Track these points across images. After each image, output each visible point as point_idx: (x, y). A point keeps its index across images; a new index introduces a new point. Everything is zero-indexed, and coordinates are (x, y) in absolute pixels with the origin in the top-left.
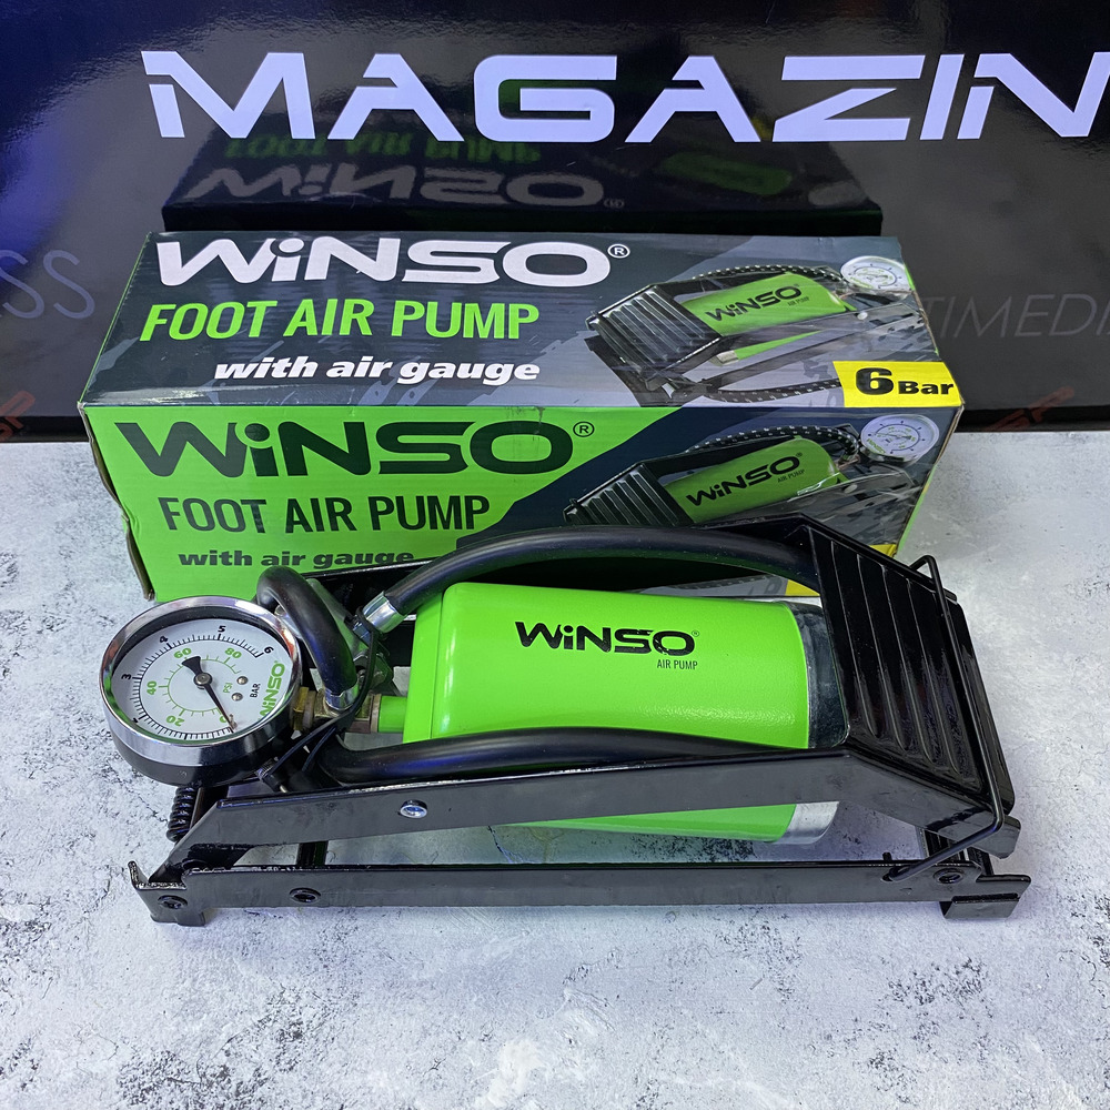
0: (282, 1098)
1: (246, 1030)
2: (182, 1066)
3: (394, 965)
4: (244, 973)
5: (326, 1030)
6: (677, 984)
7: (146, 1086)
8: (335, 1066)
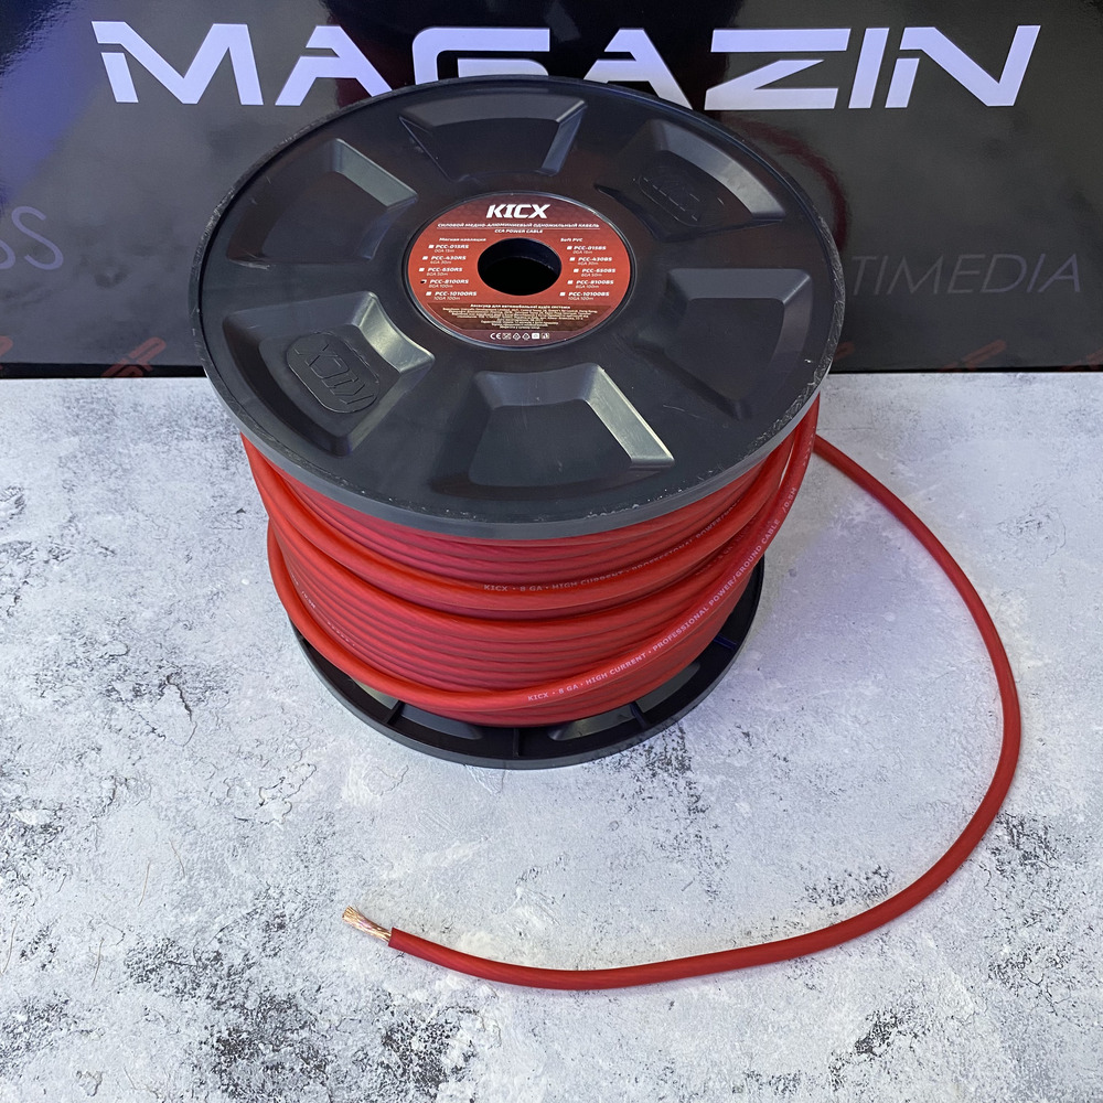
0: (268, 979)
1: (235, 922)
2: (181, 951)
3: (367, 866)
4: (234, 871)
5: (306, 922)
6: (617, 885)
7: (149, 967)
8: (313, 953)
